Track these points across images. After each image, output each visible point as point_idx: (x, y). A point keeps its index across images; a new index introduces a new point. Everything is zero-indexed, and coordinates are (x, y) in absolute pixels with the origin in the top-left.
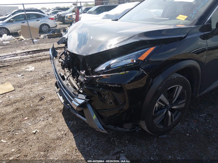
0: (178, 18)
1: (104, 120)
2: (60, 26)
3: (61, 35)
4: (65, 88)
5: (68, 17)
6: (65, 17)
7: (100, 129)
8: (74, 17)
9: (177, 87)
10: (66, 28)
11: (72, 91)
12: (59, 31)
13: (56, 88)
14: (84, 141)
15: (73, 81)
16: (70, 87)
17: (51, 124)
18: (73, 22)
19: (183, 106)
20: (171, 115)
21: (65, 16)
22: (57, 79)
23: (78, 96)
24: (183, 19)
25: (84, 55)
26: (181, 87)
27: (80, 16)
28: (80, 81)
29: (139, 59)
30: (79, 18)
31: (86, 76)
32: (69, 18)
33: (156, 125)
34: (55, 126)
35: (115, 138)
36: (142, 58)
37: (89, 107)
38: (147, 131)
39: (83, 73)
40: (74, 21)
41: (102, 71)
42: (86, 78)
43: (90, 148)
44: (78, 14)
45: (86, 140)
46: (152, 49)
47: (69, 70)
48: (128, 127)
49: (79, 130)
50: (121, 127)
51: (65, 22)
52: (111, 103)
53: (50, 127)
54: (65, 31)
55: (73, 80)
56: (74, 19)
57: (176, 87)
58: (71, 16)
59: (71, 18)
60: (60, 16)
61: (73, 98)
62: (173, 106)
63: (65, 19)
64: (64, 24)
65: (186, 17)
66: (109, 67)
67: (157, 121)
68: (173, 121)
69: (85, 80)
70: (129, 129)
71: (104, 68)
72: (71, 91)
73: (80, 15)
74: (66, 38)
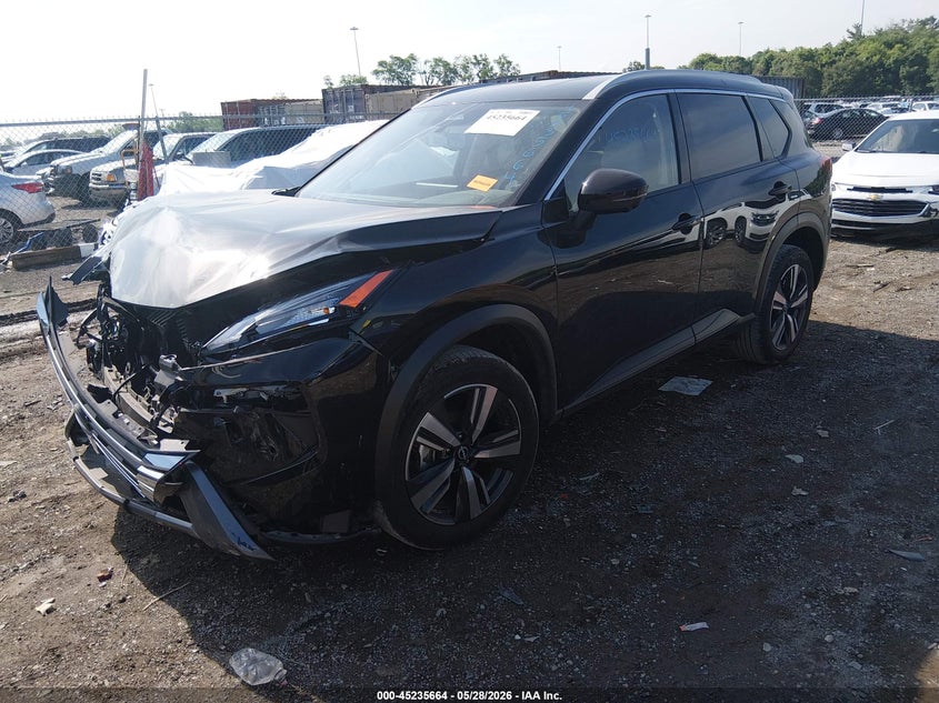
0: (470, 185)
1: (255, 515)
2: (65, 214)
3: (76, 255)
4: (106, 426)
5: (104, 177)
6: (91, 176)
7: (242, 548)
8: (132, 176)
9: (477, 391)
10: (96, 225)
11: (133, 434)
12: (65, 236)
13: (70, 442)
14: (193, 608)
15: (137, 403)
16: (126, 421)
17: (62, 577)
18: (127, 195)
19: (514, 449)
20: (477, 480)
21: (87, 174)
22: (75, 402)
23: (158, 446)
24: (486, 189)
25: (172, 306)
26: (491, 391)
27: (159, 170)
28: (161, 387)
29: (342, 303)
30: (155, 180)
31: (181, 369)
32: (108, 182)
33: (426, 514)
34: (78, 580)
35: (303, 584)
36: (353, 301)
37: (200, 478)
38: (396, 534)
39: (171, 361)
40: (132, 193)
41: (231, 345)
42: (181, 374)
43: (215, 626)
44: (147, 164)
45: (198, 606)
46: (382, 276)
47: (121, 369)
48: (335, 526)
49: (170, 580)
50: (315, 530)
51: (91, 200)
52: (273, 450)
53: (60, 585)
54: (92, 234)
55: (137, 398)
56: (132, 186)
57: (473, 389)
58: (119, 172)
59: (120, 182)
60: (63, 171)
61: (141, 453)
62: (476, 453)
63: (91, 185)
64: (86, 208)
65: (493, 181)
66: (251, 333)
67: (426, 499)
68: (488, 501)
69: (177, 381)
70: (342, 534)
71: (237, 337)
72: (130, 435)
73: (157, 168)
74: (104, 259)
